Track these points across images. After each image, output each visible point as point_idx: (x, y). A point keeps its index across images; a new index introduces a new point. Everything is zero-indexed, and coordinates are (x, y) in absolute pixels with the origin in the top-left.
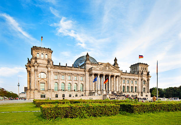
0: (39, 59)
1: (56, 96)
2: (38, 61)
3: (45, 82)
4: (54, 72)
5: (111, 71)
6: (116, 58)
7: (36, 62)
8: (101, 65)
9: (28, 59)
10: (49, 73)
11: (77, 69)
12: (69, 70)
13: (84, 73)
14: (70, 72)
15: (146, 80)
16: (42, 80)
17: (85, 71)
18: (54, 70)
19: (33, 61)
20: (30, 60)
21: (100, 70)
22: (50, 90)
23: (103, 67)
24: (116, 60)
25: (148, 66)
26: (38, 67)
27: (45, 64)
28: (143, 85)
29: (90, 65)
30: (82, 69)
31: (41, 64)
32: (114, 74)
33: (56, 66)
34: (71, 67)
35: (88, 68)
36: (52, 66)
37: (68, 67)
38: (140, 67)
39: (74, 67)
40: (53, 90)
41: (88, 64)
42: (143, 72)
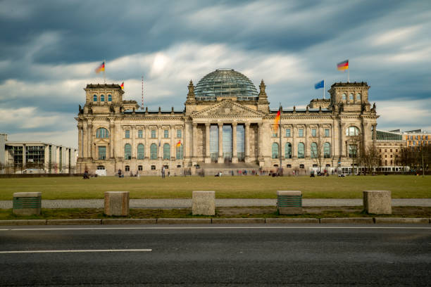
0: (96, 105)
2: (95, 109)
3: (107, 145)
4: (122, 126)
5: (236, 115)
6: (262, 82)
7: (91, 112)
9: (80, 107)
10: (112, 129)
11: (169, 115)
12: (149, 118)
13: (182, 123)
14: (154, 122)
16: (101, 142)
17: (182, 119)
18: (122, 122)
19: (86, 110)
20: (82, 108)
21: (210, 115)
22: (114, 158)
23: (217, 108)
24: (262, 86)
26: (93, 120)
27: (106, 114)
28: (344, 139)
29: (195, 106)
30: (178, 115)
31: (99, 114)
32: (244, 120)
33: (126, 115)
34: (157, 113)
35: (191, 112)
36: (118, 115)
37: (150, 113)
38: (339, 93)
39: (162, 113)
40: (120, 158)
41: (189, 104)
42: (342, 105)
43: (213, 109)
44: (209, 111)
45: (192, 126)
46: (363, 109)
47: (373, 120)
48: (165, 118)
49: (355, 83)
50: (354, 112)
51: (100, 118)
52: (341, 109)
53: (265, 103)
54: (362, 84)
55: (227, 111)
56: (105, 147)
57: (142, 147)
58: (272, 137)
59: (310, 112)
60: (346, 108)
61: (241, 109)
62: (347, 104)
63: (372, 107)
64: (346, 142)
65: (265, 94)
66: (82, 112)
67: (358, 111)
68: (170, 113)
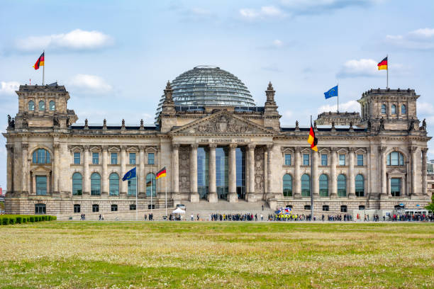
0: (33, 116)
1: (75, 209)
2: (31, 122)
3: (48, 174)
4: (70, 147)
5: (236, 133)
6: (270, 85)
7: (26, 125)
8: (213, 113)
9: (10, 118)
10: (57, 152)
11: (137, 132)
12: (109, 136)
13: (156, 142)
14: (116, 141)
15: (403, 149)
16: (40, 170)
17: (157, 137)
18: (70, 140)
19: (20, 121)
20: (13, 120)
21: (199, 132)
22: (58, 193)
23: (208, 122)
24: (270, 92)
25: (415, 97)
26: (29, 137)
27: (48, 128)
28: (385, 170)
29: (176, 119)
30: (150, 132)
31: (37, 128)
32: (246, 140)
33: (76, 131)
34: (119, 128)
35: (169, 127)
36: (65, 131)
37: (109, 128)
38: (376, 104)
39: (128, 128)
40: (67, 193)
41: (167, 116)
42: (382, 121)
43: (203, 124)
44: (197, 126)
45: (172, 148)
46: (411, 128)
47: (423, 144)
48: (131, 136)
49: (399, 90)
50: (398, 131)
51: (39, 135)
52: (382, 128)
53: (275, 117)
54: (409, 91)
55: (223, 127)
56: (45, 176)
57: (97, 177)
58: (283, 166)
59: (338, 130)
60: (388, 126)
61: (243, 124)
62: (389, 121)
63: (421, 125)
64: (387, 175)
65: (274, 103)
66: (12, 124)
67: (404, 131)
68: (137, 128)
